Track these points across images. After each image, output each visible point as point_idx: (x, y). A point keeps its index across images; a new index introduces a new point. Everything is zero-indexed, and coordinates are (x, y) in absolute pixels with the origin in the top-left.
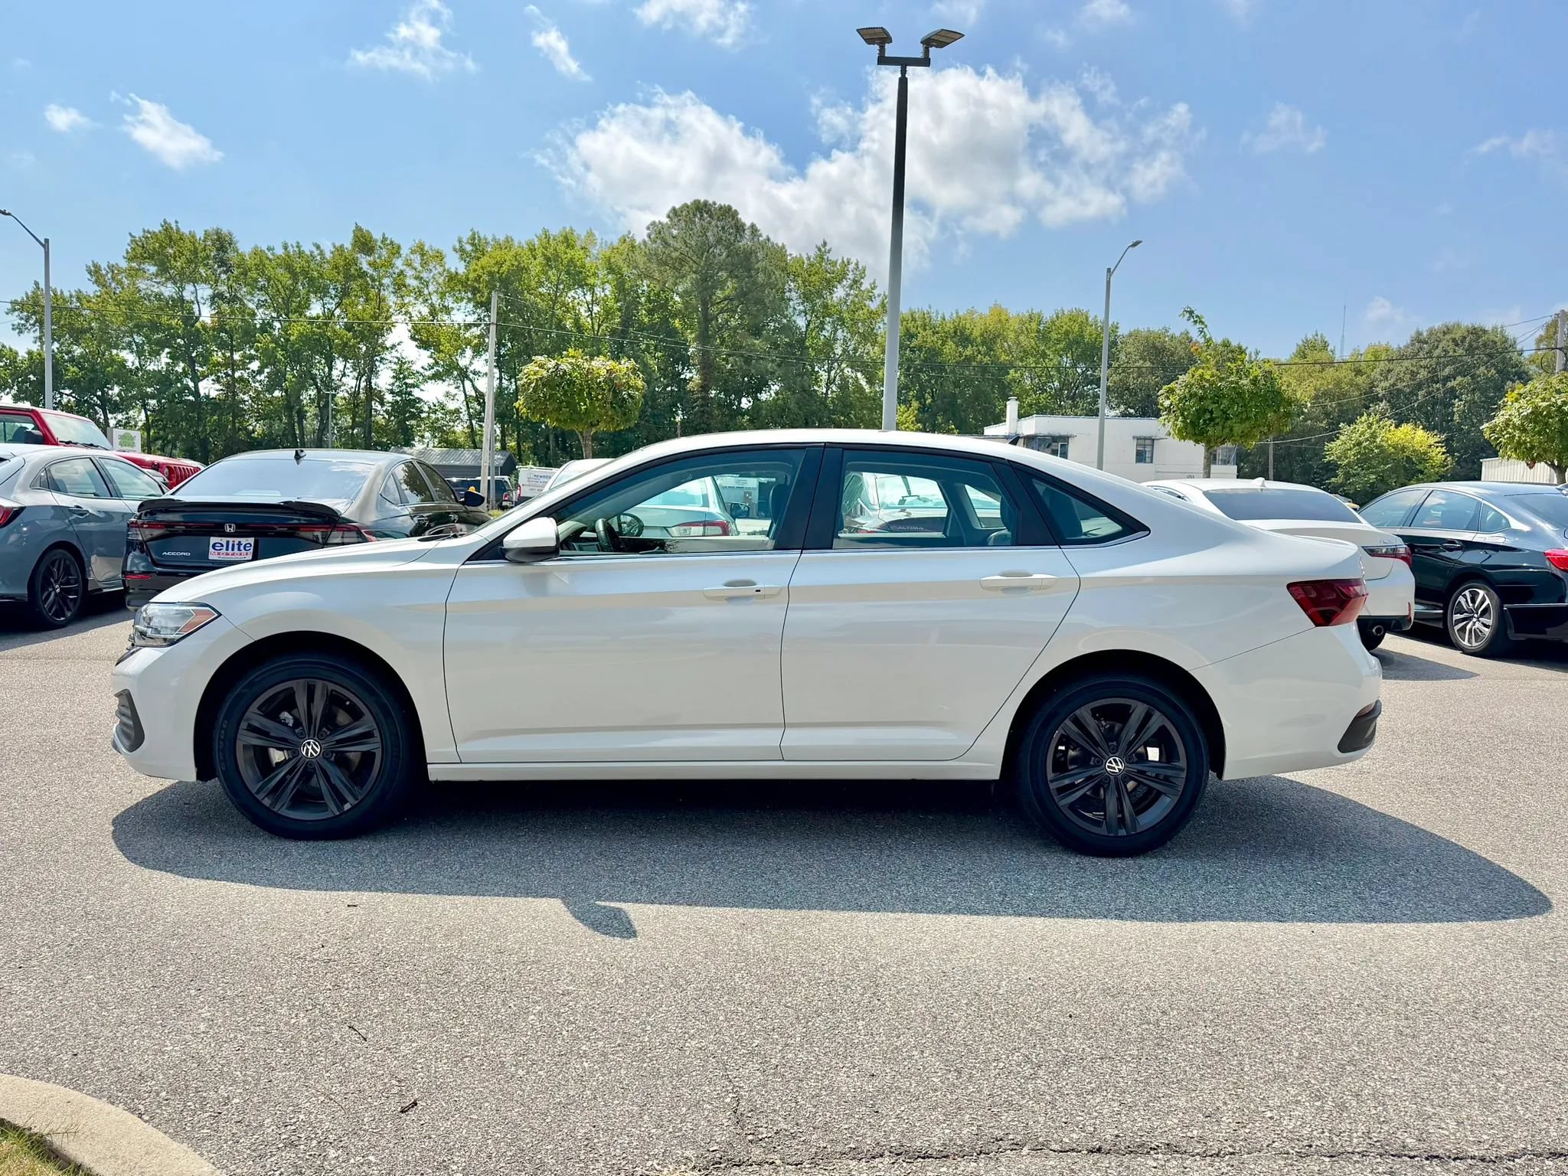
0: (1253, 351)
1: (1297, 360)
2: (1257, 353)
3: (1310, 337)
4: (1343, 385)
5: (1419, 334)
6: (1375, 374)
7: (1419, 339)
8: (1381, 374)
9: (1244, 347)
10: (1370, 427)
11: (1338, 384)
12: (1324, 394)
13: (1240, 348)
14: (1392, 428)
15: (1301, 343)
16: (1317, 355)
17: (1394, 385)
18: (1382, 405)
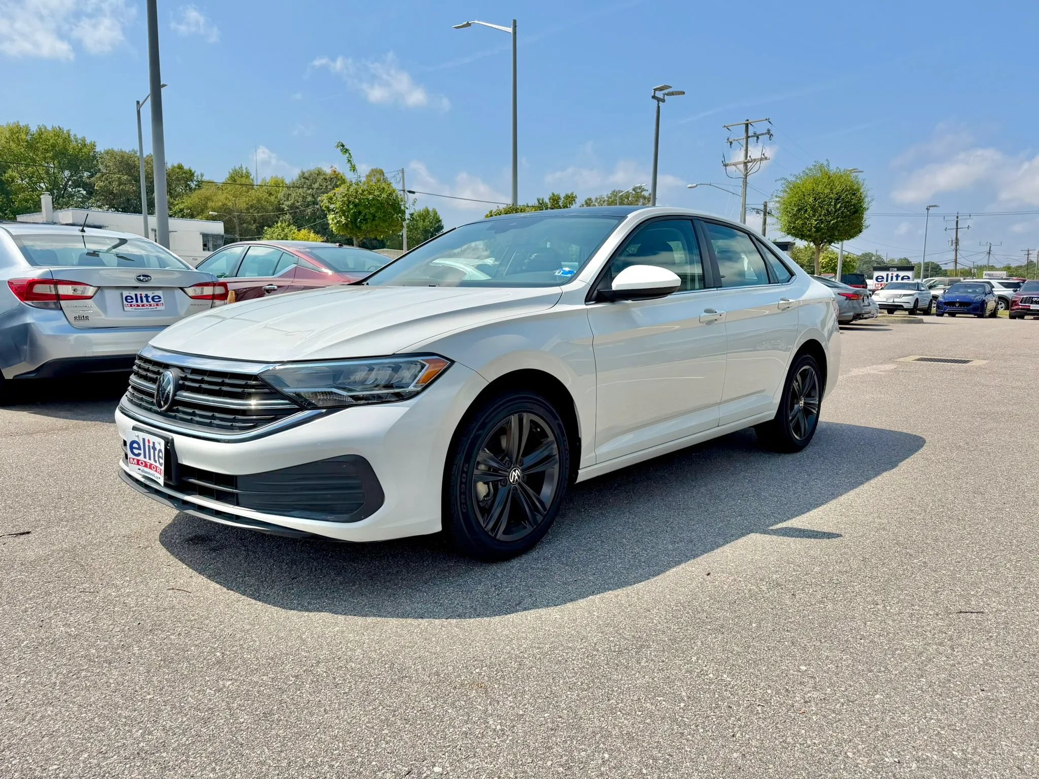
0: (199, 174)
1: (230, 182)
2: (202, 175)
3: (237, 168)
4: (262, 202)
5: (303, 173)
6: (281, 195)
7: (303, 176)
8: (284, 197)
9: (193, 171)
10: (283, 230)
11: (259, 201)
12: (252, 206)
13: (191, 171)
14: (296, 231)
15: (231, 171)
16: (244, 181)
17: (293, 204)
18: (287, 216)
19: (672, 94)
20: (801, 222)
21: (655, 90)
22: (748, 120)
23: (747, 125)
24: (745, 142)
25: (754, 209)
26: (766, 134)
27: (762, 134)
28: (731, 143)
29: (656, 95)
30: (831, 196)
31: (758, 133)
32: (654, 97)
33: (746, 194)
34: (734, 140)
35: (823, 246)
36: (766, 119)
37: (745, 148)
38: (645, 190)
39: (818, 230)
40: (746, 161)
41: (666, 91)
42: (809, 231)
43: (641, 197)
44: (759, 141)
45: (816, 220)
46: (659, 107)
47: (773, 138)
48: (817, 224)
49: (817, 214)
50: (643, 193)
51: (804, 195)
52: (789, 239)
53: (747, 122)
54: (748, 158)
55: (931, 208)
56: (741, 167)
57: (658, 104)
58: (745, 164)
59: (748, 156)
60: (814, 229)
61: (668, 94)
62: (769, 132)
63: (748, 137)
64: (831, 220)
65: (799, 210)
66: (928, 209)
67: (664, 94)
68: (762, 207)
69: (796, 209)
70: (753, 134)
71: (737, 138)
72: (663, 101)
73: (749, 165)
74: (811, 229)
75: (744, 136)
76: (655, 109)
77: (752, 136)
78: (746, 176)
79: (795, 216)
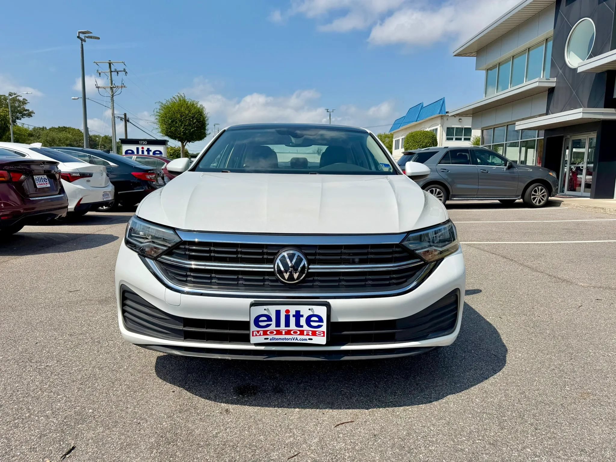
19: (91, 37)
20: (174, 129)
21: (79, 33)
22: (110, 61)
23: (110, 64)
24: (110, 75)
25: (119, 117)
26: (123, 71)
27: (121, 71)
28: (100, 74)
29: (80, 36)
30: (190, 115)
31: (118, 70)
32: (78, 37)
33: (114, 108)
34: (102, 72)
35: (186, 143)
36: (122, 62)
37: (110, 78)
38: (19, 96)
39: (185, 134)
40: (112, 86)
41: (87, 35)
42: (179, 134)
43: (16, 100)
44: (119, 75)
45: (183, 128)
46: (82, 45)
47: (128, 75)
48: (183, 131)
49: (183, 125)
50: (18, 98)
51: (174, 113)
52: (166, 138)
53: (110, 62)
54: (113, 85)
55: (216, 125)
56: (109, 90)
57: (82, 42)
58: (111, 88)
59: (113, 84)
60: (182, 134)
61: (88, 37)
62: (124, 70)
63: (111, 72)
64: (191, 129)
65: (172, 122)
66: (214, 125)
67: (85, 37)
68: (123, 116)
69: (170, 121)
70: (114, 70)
71: (104, 71)
72: (85, 41)
73: (114, 89)
74: (181, 133)
75: (109, 70)
76: (80, 46)
77: (114, 71)
78: (113, 96)
79: (170, 125)
